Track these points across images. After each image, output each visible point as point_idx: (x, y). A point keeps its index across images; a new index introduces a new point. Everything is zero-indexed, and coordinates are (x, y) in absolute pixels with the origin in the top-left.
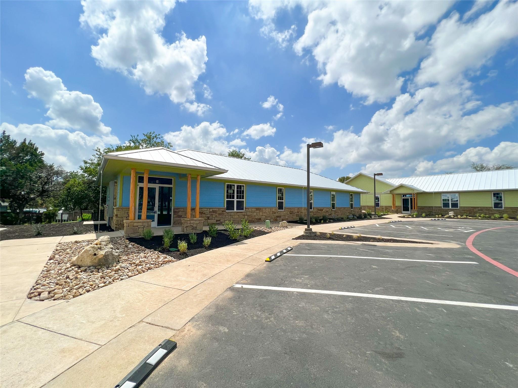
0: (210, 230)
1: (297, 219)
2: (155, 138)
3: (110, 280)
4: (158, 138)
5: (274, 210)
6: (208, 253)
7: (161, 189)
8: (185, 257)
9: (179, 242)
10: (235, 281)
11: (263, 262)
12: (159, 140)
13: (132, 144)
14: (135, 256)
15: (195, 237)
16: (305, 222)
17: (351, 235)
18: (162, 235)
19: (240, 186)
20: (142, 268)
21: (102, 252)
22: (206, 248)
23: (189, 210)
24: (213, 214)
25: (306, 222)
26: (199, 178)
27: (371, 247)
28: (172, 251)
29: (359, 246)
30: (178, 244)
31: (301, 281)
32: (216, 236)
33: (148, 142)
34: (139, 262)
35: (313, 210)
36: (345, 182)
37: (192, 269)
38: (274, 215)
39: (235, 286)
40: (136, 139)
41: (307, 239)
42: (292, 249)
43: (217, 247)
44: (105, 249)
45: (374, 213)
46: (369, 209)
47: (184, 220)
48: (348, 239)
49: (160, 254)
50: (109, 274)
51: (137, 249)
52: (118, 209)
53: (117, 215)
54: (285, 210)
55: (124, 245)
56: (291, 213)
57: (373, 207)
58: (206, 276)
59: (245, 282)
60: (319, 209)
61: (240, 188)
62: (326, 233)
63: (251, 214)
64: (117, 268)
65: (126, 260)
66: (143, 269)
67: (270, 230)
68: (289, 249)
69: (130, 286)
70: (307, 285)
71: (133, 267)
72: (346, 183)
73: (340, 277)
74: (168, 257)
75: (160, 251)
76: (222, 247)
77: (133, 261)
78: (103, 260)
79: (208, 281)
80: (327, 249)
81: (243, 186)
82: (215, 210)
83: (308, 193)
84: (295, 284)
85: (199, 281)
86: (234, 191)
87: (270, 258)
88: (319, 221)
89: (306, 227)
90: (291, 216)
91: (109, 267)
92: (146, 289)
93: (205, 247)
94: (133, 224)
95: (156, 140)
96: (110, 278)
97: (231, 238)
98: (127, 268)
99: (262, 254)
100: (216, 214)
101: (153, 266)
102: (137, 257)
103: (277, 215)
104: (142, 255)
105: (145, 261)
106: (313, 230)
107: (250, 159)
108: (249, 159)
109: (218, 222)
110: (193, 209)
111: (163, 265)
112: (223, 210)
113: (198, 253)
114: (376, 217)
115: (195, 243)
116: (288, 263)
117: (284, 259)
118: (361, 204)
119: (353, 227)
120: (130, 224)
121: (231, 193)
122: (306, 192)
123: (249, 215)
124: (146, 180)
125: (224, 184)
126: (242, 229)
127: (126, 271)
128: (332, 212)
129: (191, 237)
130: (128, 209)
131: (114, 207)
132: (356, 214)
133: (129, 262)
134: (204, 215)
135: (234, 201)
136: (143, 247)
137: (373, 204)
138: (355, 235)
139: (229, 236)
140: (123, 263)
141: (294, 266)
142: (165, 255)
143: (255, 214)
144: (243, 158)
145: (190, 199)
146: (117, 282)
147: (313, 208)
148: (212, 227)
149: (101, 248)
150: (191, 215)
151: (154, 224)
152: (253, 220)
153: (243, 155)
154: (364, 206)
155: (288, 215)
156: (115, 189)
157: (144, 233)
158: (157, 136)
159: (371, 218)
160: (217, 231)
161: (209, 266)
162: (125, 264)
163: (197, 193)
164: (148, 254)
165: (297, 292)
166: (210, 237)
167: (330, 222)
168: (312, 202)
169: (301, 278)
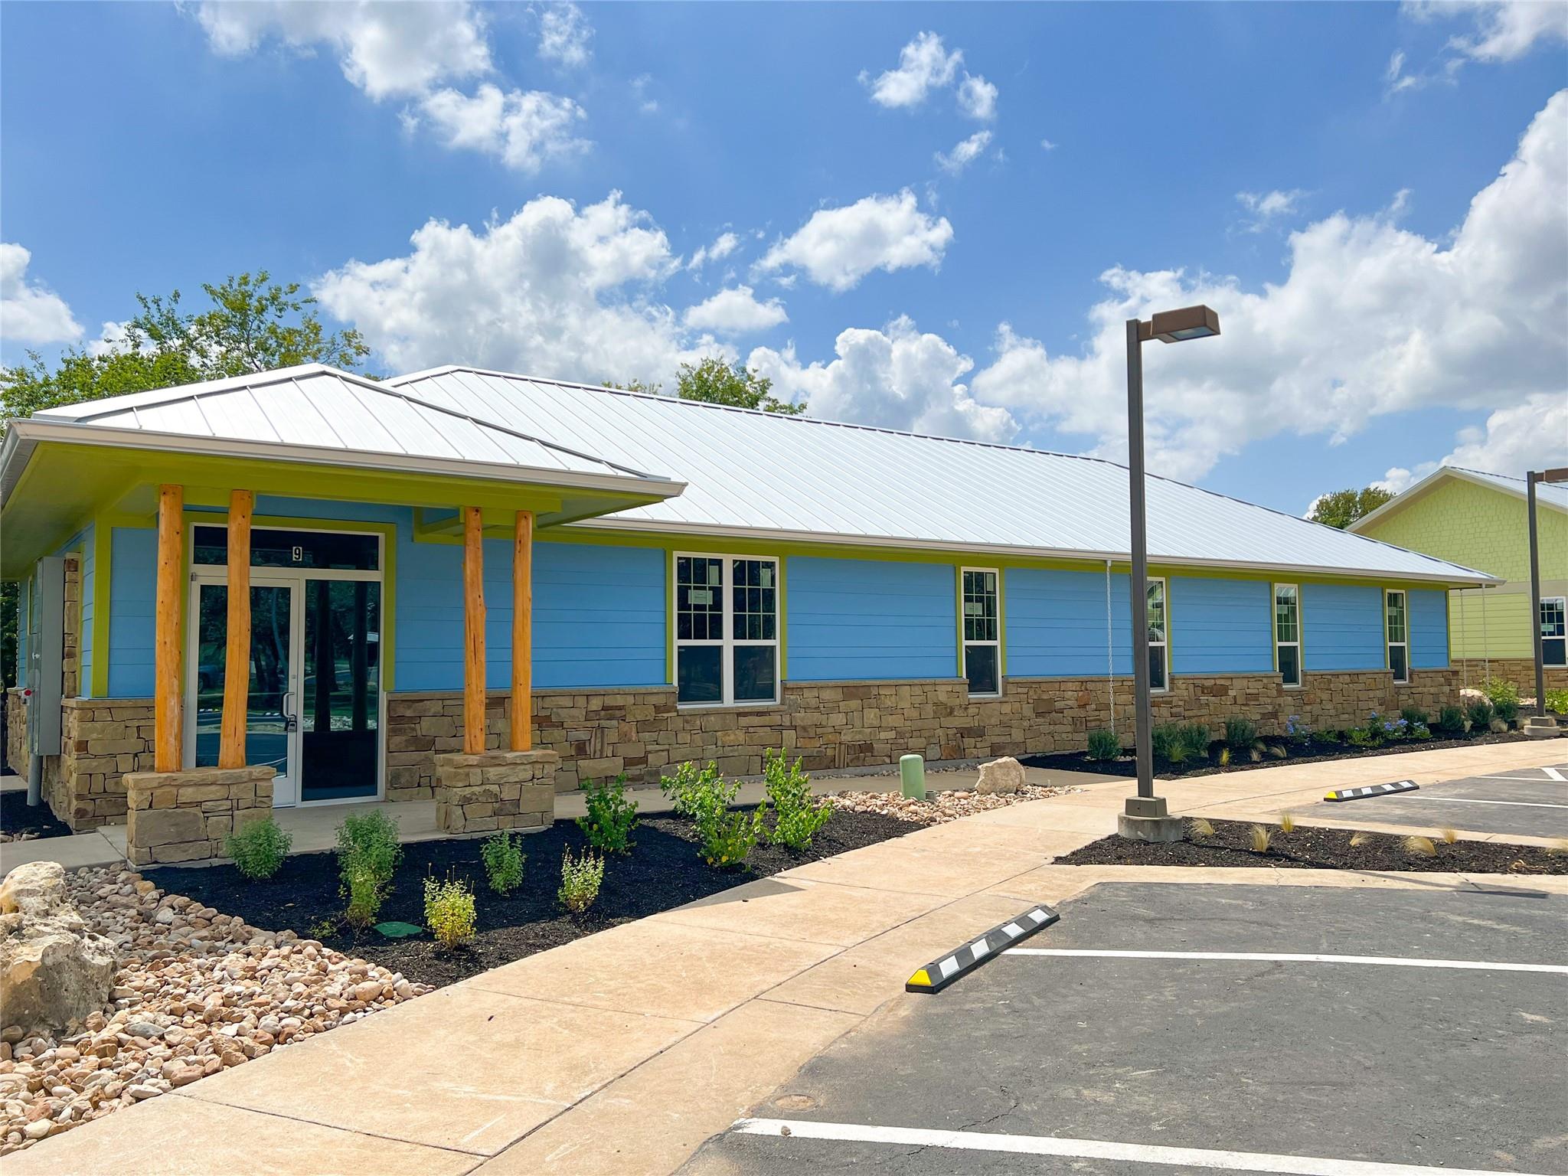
0: (593, 818)
1: (1080, 742)
2: (272, 309)
3: (81, 1101)
4: (290, 309)
5: (942, 697)
6: (590, 947)
7: (318, 591)
8: (468, 969)
9: (429, 885)
10: (745, 1100)
11: (895, 994)
12: (290, 321)
13: (149, 349)
14: (199, 967)
15: (515, 859)
16: (1122, 759)
17: (1398, 837)
18: (332, 853)
19: (754, 566)
20: (238, 1034)
21: (25, 949)
22: (575, 920)
23: (475, 710)
24: (604, 723)
25: (1133, 761)
26: (528, 528)
27: (1514, 905)
28: (390, 940)
29: (1443, 899)
30: (427, 898)
31: (1108, 1098)
32: (630, 849)
33: (234, 331)
34: (223, 1005)
35: (1171, 689)
36: (1358, 523)
37: (510, 1038)
38: (947, 722)
39: (745, 1131)
40: (169, 319)
41: (1139, 860)
42: (1056, 919)
43: (638, 910)
44: (40, 934)
45: (1534, 701)
46: (1506, 676)
47: (449, 762)
48: (1375, 858)
49: (329, 958)
50: (68, 1070)
51: (204, 933)
52: (88, 712)
53: (82, 746)
54: (1005, 694)
55: (133, 912)
56: (1045, 710)
57: (1529, 668)
58: (586, 1073)
59: (802, 1106)
60: (1203, 688)
61: (755, 579)
62: (1249, 826)
63: (816, 717)
64: (105, 1034)
65: (149, 994)
66: (247, 1041)
67: (924, 811)
68: (1039, 917)
69: (185, 1132)
70: (1148, 1120)
71: (191, 1031)
72: (1361, 532)
73: (1334, 1077)
74: (374, 970)
75: (327, 942)
76: (663, 910)
77: (191, 995)
78: (37, 991)
79: (600, 1102)
80: (1254, 917)
81: (770, 565)
82: (619, 701)
83: (1140, 592)
84: (1080, 1118)
85: (553, 1102)
86: (718, 592)
87: (933, 969)
88: (1205, 754)
89: (1129, 788)
90: (1045, 729)
91: (64, 1032)
92: (269, 1151)
93: (570, 912)
94: (174, 790)
95: (278, 321)
96: (79, 1090)
97: (710, 860)
98: (162, 1038)
99: (888, 951)
100: (625, 727)
101: (294, 1021)
102: (207, 975)
103: (960, 721)
104: (234, 961)
105: (251, 996)
106: (1174, 810)
107: (803, 407)
108: (792, 410)
109: (634, 771)
110: (497, 703)
111: (351, 1014)
112: (660, 700)
113: (533, 949)
114: (1545, 723)
115: (520, 889)
116: (1037, 1001)
117: (1009, 975)
118: (1452, 648)
119: (1406, 785)
120: (158, 792)
121: (702, 607)
122: (1126, 589)
123: (804, 729)
124: (238, 546)
125: (666, 556)
126: (770, 805)
127: (154, 1050)
128: (1280, 700)
129: (491, 861)
130: (144, 713)
131: (65, 702)
132: (1424, 710)
133: (169, 1004)
134: (557, 734)
135: (719, 648)
136: (238, 920)
137: (1525, 649)
138: (1418, 836)
139: (698, 846)
140: (138, 1007)
141: (1071, 1017)
142: (357, 964)
143: (838, 719)
144: (762, 405)
145: (482, 648)
146: (113, 1109)
147: (1172, 680)
148: (602, 798)
149: (20, 929)
150: (489, 732)
151: (287, 787)
152: (830, 752)
153: (764, 389)
154: (1472, 663)
155: (1026, 724)
156: (68, 604)
157: (235, 843)
158: (283, 298)
159: (1513, 732)
160: (634, 820)
161: (600, 1019)
162: (146, 1014)
163: (519, 613)
164: (265, 955)
165: (1093, 1161)
166: (596, 858)
167: (1269, 760)
168: (1164, 644)
169: (1109, 1081)
